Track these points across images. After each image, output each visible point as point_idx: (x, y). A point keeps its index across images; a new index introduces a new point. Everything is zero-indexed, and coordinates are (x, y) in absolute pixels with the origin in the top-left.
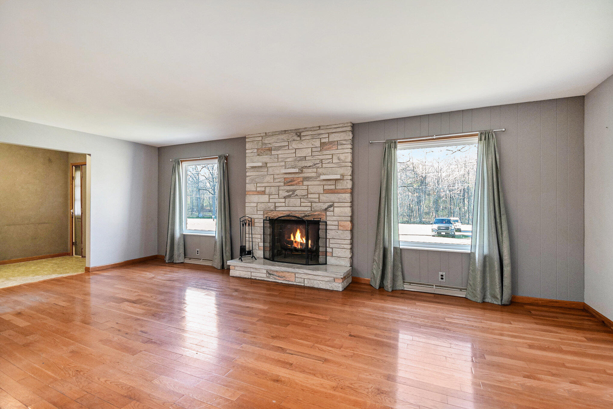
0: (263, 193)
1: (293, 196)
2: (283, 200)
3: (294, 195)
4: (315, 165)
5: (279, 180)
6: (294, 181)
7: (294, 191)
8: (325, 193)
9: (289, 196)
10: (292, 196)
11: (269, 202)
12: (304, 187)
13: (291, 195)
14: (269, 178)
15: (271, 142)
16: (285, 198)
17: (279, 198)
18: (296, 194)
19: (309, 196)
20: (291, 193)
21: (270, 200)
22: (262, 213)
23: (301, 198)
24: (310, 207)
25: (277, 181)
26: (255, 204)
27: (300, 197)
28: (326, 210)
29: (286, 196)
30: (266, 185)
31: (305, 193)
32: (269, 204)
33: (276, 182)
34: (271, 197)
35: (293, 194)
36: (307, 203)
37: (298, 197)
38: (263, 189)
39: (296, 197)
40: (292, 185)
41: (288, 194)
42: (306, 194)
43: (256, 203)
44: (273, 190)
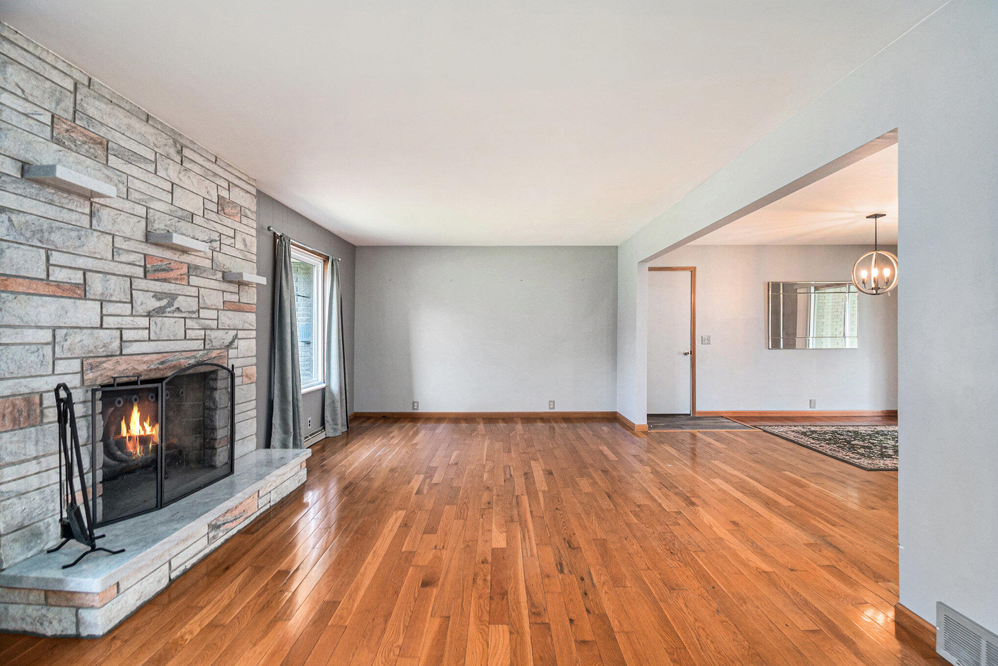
0: (80, 291)
1: (169, 312)
2: (144, 322)
3: (173, 308)
4: (211, 242)
5: (132, 258)
6: (172, 270)
7: (173, 297)
8: (226, 309)
9: (160, 312)
10: (169, 309)
11: (101, 327)
12: (193, 291)
13: (165, 307)
14: (100, 245)
15: (106, 120)
16: (149, 315)
17: (132, 315)
18: (176, 306)
19: (204, 313)
20: (164, 302)
21: (105, 318)
22: (76, 365)
23: (185, 318)
24: (202, 339)
25: (124, 258)
26: (41, 332)
27: (184, 315)
28: (229, 346)
29: (154, 310)
30: (89, 264)
31: (193, 304)
32: (102, 332)
33: (121, 262)
34: (109, 308)
35: (170, 304)
36: (198, 331)
37: (179, 315)
38: (78, 278)
39: (176, 315)
40: (165, 280)
41: (158, 304)
42: (195, 308)
43: (50, 331)
44: (117, 287)
